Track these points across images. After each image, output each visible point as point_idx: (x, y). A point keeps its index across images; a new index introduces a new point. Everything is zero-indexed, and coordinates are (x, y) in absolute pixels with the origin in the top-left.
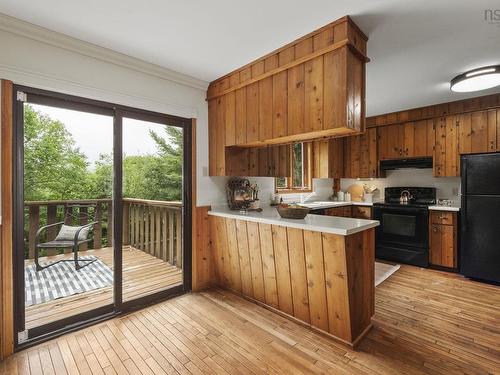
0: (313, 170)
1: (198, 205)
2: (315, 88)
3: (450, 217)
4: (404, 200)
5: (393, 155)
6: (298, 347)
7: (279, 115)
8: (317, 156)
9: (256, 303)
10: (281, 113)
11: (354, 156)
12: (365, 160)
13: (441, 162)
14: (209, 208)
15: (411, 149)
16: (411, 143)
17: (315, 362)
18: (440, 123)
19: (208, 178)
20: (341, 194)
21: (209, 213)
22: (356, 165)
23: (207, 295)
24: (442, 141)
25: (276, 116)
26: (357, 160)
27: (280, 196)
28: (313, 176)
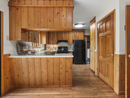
0: (41, 41)
1: (4, 53)
2: (64, 16)
3: (72, 52)
4: (62, 49)
5: (60, 39)
6: (62, 93)
7: (50, 21)
8: (42, 37)
9: (38, 87)
10: (51, 21)
11: (51, 39)
12: (54, 40)
13: (69, 41)
14: (9, 55)
15: (64, 38)
16: (64, 37)
17: (69, 95)
18: (69, 33)
19: (9, 41)
20: (47, 49)
21: (10, 57)
22: (52, 41)
23: (12, 94)
24: (70, 37)
25: (49, 21)
26: (52, 40)
27: (35, 49)
28: (41, 43)
